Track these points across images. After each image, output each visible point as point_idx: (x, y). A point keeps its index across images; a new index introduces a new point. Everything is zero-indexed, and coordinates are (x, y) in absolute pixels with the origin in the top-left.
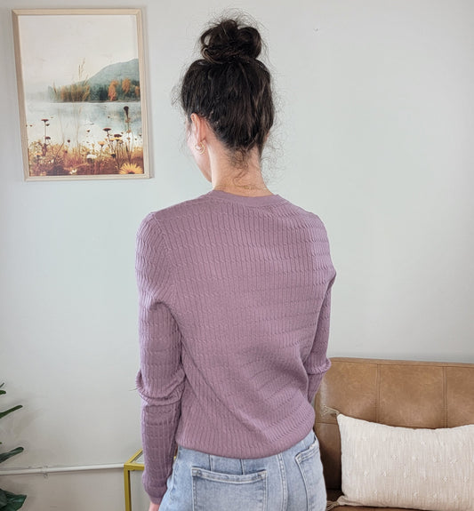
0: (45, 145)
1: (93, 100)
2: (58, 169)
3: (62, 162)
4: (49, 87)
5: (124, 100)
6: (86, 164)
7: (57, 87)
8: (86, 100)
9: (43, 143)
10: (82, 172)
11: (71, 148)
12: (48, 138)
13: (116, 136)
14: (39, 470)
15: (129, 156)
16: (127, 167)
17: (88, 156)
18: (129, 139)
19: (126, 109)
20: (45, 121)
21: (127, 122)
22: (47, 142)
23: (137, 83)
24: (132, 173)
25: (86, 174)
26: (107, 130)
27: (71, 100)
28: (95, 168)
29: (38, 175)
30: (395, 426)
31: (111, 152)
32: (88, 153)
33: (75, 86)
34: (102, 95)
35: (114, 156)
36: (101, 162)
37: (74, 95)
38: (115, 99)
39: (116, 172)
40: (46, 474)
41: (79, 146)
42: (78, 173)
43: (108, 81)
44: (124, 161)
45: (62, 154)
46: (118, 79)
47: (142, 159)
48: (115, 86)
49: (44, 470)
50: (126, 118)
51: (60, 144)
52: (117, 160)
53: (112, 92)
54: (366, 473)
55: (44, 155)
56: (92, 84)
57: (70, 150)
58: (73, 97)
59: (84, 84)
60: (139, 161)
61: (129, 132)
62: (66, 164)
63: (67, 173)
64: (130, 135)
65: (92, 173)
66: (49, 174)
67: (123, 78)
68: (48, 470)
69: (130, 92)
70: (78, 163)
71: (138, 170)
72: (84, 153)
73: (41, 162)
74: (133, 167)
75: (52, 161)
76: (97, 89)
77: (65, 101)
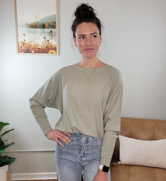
0: (24, 43)
1: (40, 28)
2: (28, 51)
3: (29, 49)
4: (26, 23)
5: (51, 28)
6: (37, 49)
7: (28, 23)
8: (38, 28)
9: (23, 42)
10: (36, 52)
11: (32, 44)
12: (25, 40)
13: (47, 40)
14: (19, 151)
15: (52, 47)
16: (51, 51)
17: (38, 47)
18: (52, 41)
19: (51, 31)
20: (24, 34)
21: (52, 36)
22: (25, 42)
23: (55, 23)
24: (52, 53)
25: (37, 53)
26: (45, 38)
27: (33, 28)
28: (40, 51)
29: (21, 53)
30: (138, 139)
31: (46, 46)
32: (38, 46)
33: (34, 23)
34: (44, 26)
35: (47, 47)
36: (42, 49)
37: (34, 26)
38: (48, 28)
39: (47, 53)
40: (21, 152)
41: (35, 43)
42: (35, 53)
43: (46, 22)
44: (50, 49)
45: (29, 46)
46: (49, 21)
47: (56, 49)
48: (48, 23)
49: (20, 151)
50: (51, 35)
51: (29, 42)
52: (48, 49)
53: (47, 26)
54: (128, 154)
55: (23, 46)
56: (40, 23)
57: (32, 45)
58: (34, 27)
59: (37, 22)
60: (55, 49)
61: (52, 39)
62: (31, 49)
63: (31, 52)
64: (52, 40)
65: (39, 53)
66: (25, 52)
67: (51, 21)
68: (22, 151)
69: (53, 26)
70: (35, 49)
71: (55, 52)
72: (37, 46)
73: (22, 48)
74: (53, 51)
75: (26, 48)
76: (42, 24)
77: (31, 28)
